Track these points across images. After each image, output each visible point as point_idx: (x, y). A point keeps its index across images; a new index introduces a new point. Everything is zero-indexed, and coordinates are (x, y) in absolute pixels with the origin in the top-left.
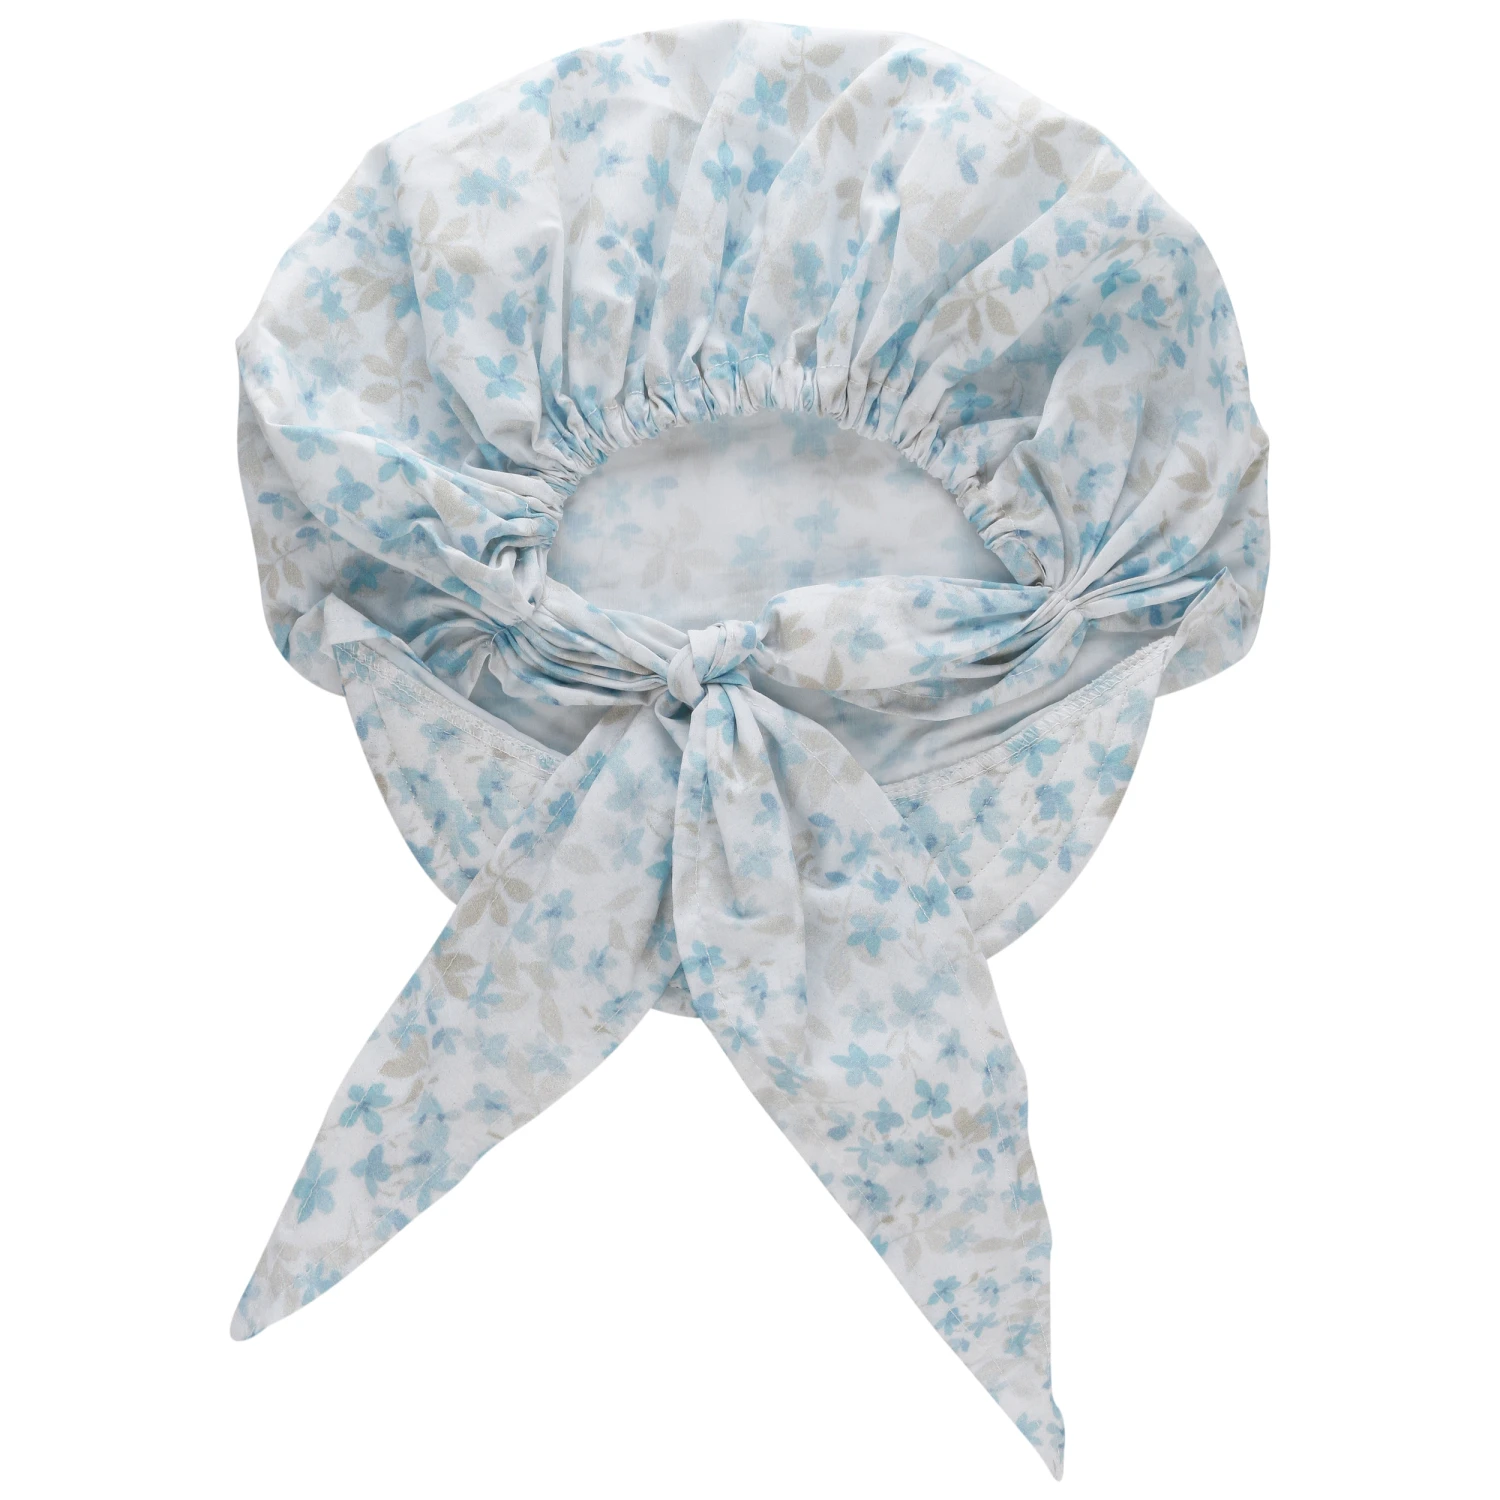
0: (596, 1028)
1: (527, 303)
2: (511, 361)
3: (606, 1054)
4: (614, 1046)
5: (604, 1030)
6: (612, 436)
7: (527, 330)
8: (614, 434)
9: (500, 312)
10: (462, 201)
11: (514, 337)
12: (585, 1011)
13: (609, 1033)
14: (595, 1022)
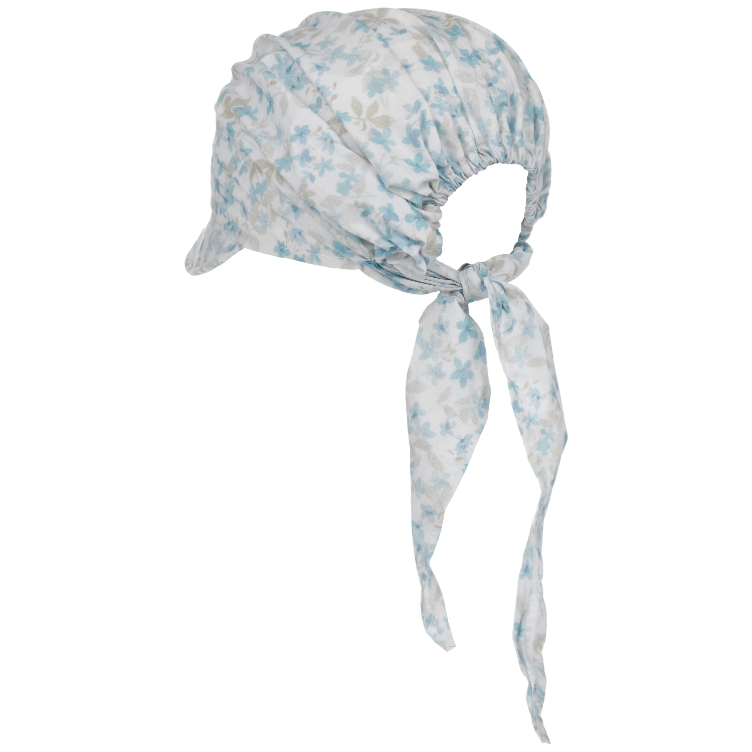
0: (457, 459)
1: (417, 126)
2: (419, 156)
3: (464, 471)
4: (466, 466)
5: (460, 458)
6: (465, 175)
7: (420, 139)
8: (466, 174)
9: (406, 136)
10: (371, 95)
11: (416, 145)
12: (450, 452)
13: (463, 459)
14: (455, 456)
